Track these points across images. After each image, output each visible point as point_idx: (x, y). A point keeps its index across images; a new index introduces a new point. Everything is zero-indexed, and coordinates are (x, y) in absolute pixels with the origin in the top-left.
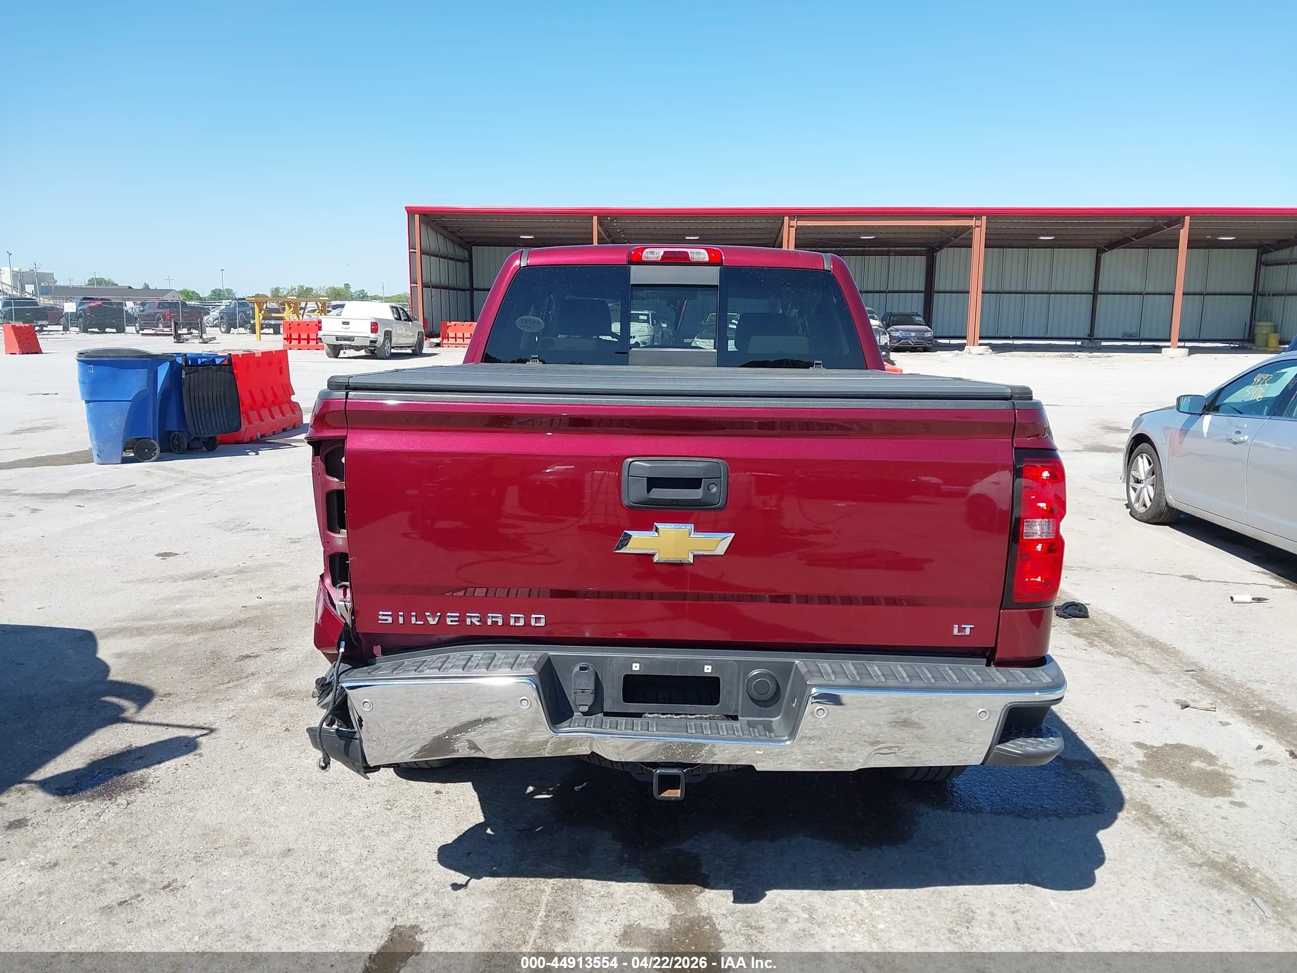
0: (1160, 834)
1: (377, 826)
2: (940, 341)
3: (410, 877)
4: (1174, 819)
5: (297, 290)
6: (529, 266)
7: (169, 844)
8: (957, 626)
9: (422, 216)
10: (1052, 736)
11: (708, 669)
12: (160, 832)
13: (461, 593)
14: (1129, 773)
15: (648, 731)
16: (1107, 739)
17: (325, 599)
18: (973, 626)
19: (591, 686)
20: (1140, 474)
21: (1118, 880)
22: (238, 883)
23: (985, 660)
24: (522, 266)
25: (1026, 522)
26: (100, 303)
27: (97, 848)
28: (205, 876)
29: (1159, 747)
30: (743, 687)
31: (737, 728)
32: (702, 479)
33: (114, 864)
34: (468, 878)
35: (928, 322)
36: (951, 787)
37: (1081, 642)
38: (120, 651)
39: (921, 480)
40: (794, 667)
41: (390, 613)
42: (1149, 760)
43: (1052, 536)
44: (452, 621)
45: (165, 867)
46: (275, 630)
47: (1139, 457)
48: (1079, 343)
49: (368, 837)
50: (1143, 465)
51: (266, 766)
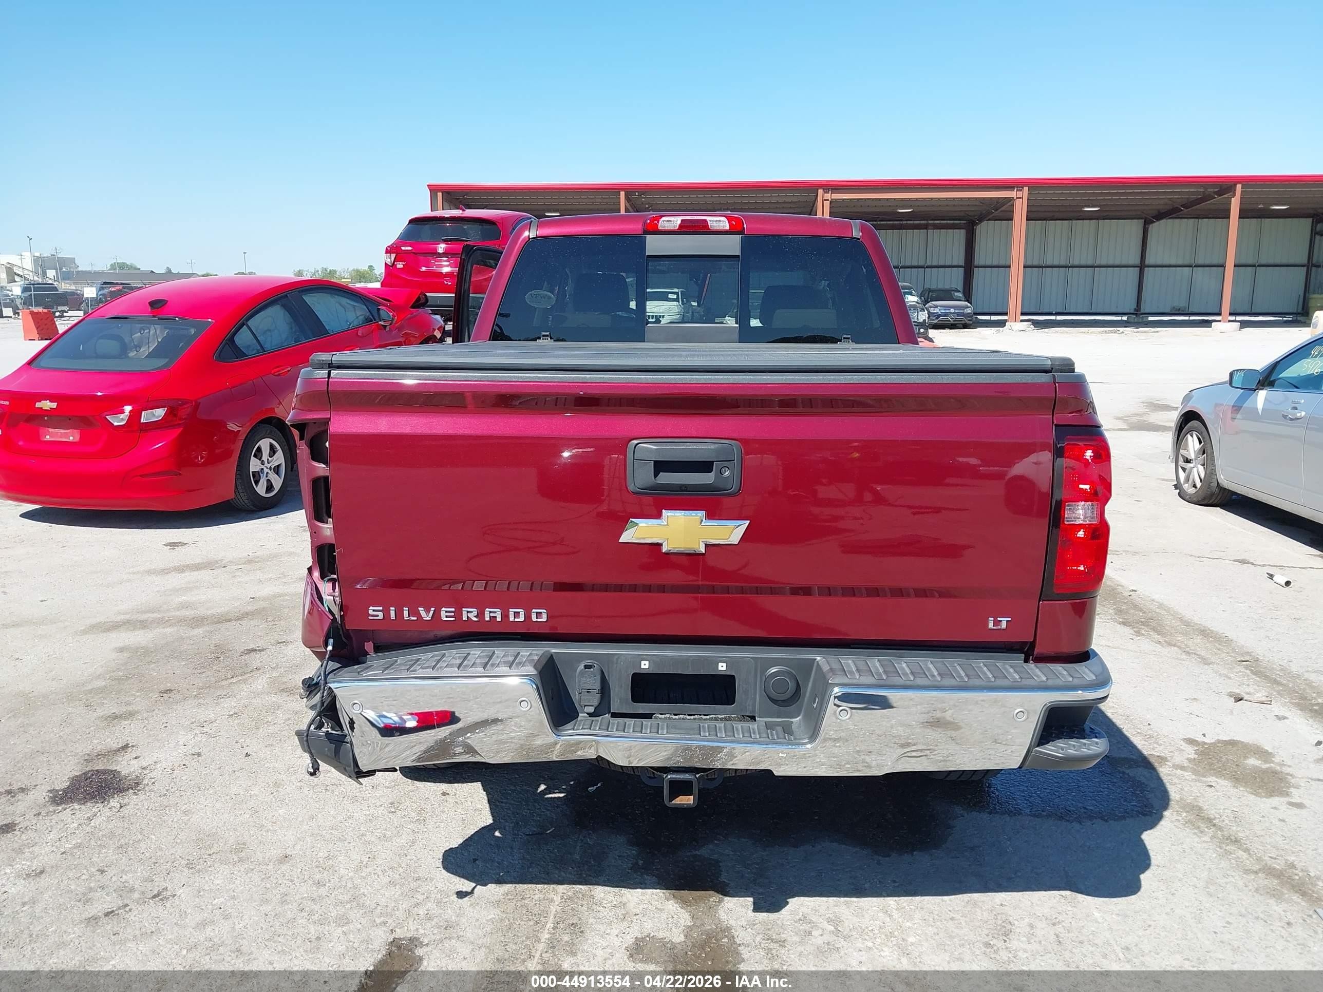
0: (1213, 837)
1: (379, 831)
2: (981, 317)
3: (412, 885)
4: (1227, 822)
5: (320, 272)
6: (539, 237)
7: (161, 849)
8: (993, 619)
9: (444, 194)
10: (1096, 737)
11: (722, 667)
12: (153, 837)
13: (460, 586)
14: (1179, 772)
15: (658, 733)
16: (1156, 734)
17: (312, 594)
18: (1010, 619)
19: (597, 686)
20: (1190, 454)
21: (1167, 889)
22: (231, 892)
23: (1023, 655)
24: (531, 237)
25: (1068, 506)
26: (120, 287)
27: (86, 854)
28: (197, 884)
29: (1211, 744)
30: (760, 687)
31: (753, 729)
32: (713, 462)
33: (102, 872)
34: (474, 885)
35: (968, 297)
36: (988, 787)
37: (1127, 631)
38: (121, 645)
39: (958, 461)
40: (815, 664)
41: (381, 608)
42: (1201, 757)
43: (1095, 521)
44: (447, 617)
45: (155, 874)
46: (282, 622)
47: (1189, 436)
48: (1125, 318)
49: (369, 842)
50: (1193, 444)
51: (266, 766)
